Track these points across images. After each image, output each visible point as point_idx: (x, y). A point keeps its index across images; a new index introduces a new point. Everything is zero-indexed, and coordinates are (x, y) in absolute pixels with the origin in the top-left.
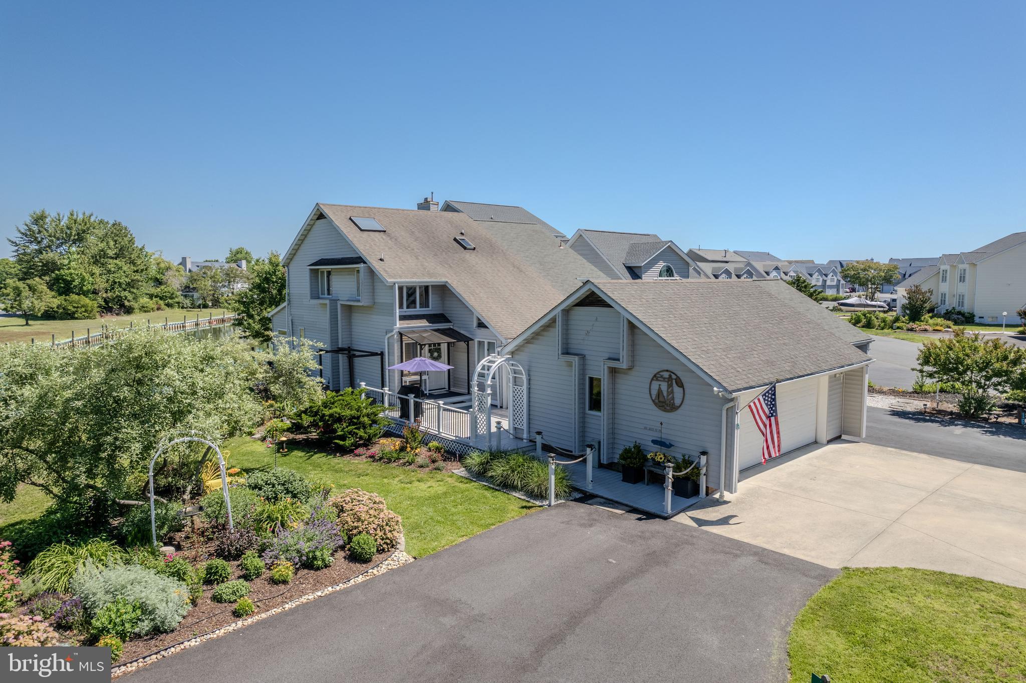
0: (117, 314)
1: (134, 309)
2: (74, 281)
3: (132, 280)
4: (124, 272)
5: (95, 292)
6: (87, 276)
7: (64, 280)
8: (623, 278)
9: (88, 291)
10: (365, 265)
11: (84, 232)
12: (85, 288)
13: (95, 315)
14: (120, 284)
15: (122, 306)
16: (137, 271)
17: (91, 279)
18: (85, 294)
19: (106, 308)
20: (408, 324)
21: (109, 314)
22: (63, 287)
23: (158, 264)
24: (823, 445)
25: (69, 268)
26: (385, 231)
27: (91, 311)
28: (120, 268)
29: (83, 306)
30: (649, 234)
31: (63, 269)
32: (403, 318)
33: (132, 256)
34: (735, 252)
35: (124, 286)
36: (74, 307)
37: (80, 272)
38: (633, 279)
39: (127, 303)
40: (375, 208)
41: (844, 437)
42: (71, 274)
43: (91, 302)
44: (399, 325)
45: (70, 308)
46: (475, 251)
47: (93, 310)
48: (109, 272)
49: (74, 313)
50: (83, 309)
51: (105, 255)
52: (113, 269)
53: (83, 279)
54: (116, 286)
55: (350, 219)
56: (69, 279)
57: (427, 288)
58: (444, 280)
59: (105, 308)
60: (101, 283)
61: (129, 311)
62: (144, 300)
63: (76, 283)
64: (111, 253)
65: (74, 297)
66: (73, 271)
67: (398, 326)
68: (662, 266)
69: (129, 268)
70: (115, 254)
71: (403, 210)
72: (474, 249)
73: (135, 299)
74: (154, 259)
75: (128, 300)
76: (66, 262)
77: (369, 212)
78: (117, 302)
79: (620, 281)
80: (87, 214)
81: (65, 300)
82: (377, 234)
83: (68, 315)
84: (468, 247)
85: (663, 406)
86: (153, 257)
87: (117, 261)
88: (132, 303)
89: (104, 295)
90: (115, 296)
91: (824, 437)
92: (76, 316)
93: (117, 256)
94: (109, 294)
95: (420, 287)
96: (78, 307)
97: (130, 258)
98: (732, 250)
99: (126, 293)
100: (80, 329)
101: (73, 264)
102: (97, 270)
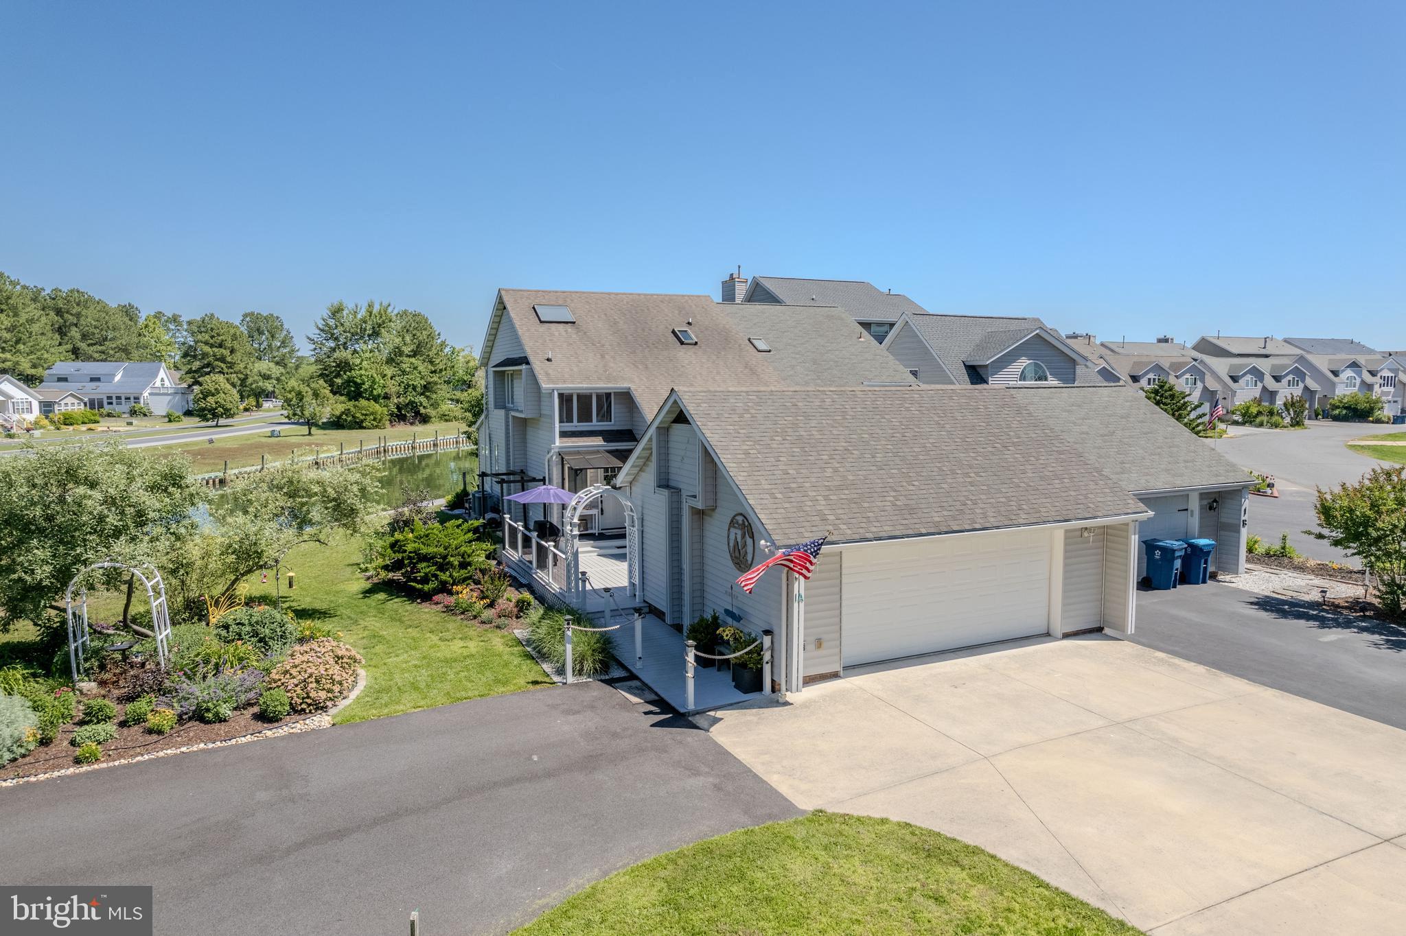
0: (412, 424)
1: (431, 418)
2: (364, 384)
3: (429, 383)
4: (420, 373)
5: (387, 397)
6: (378, 378)
7: (355, 383)
8: (955, 382)
9: (379, 396)
10: (528, 366)
11: (379, 326)
12: (375, 393)
13: (384, 425)
14: (414, 388)
15: (417, 413)
16: (435, 372)
17: (382, 381)
18: (376, 399)
19: (399, 416)
20: (573, 442)
21: (402, 423)
22: (354, 391)
23: (468, 362)
24: (1057, 639)
25: (361, 369)
26: (574, 323)
27: (380, 420)
28: (415, 368)
29: (372, 414)
30: (1026, 317)
31: (354, 370)
32: (564, 434)
33: (430, 353)
34: (1286, 341)
35: (419, 389)
36: (363, 414)
37: (370, 373)
38: (972, 383)
39: (422, 411)
40: (577, 292)
41: (1107, 631)
42: (361, 376)
43: (381, 409)
44: (558, 442)
45: (358, 415)
46: (696, 347)
47: (382, 417)
48: (404, 372)
49: (362, 421)
50: (372, 417)
51: (401, 353)
52: (408, 369)
53: (374, 382)
54: (410, 389)
55: (534, 308)
56: (358, 381)
57: (608, 395)
58: (626, 385)
59: (397, 416)
60: (392, 387)
61: (425, 420)
62: (447, 407)
63: (366, 386)
64: (406, 350)
65: (363, 402)
66: (363, 372)
67: (557, 444)
68: (1025, 364)
69: (426, 368)
70: (412, 351)
71: (617, 294)
72: (696, 343)
73: (435, 405)
74: (464, 357)
75: (424, 407)
76: (358, 361)
77: (563, 298)
78: (412, 409)
79: (952, 387)
80: (385, 304)
81: (355, 406)
82: (561, 326)
83: (358, 425)
84: (686, 341)
85: (738, 564)
86: (461, 354)
87: (413, 360)
88: (428, 410)
89: (396, 401)
90: (407, 401)
91: (1058, 628)
92: (364, 425)
93: (415, 354)
94: (401, 399)
95: (599, 397)
96: (366, 415)
97: (428, 356)
98: (1279, 337)
99: (422, 399)
100: (369, 439)
101: (365, 363)
102: (389, 371)
